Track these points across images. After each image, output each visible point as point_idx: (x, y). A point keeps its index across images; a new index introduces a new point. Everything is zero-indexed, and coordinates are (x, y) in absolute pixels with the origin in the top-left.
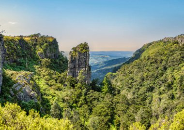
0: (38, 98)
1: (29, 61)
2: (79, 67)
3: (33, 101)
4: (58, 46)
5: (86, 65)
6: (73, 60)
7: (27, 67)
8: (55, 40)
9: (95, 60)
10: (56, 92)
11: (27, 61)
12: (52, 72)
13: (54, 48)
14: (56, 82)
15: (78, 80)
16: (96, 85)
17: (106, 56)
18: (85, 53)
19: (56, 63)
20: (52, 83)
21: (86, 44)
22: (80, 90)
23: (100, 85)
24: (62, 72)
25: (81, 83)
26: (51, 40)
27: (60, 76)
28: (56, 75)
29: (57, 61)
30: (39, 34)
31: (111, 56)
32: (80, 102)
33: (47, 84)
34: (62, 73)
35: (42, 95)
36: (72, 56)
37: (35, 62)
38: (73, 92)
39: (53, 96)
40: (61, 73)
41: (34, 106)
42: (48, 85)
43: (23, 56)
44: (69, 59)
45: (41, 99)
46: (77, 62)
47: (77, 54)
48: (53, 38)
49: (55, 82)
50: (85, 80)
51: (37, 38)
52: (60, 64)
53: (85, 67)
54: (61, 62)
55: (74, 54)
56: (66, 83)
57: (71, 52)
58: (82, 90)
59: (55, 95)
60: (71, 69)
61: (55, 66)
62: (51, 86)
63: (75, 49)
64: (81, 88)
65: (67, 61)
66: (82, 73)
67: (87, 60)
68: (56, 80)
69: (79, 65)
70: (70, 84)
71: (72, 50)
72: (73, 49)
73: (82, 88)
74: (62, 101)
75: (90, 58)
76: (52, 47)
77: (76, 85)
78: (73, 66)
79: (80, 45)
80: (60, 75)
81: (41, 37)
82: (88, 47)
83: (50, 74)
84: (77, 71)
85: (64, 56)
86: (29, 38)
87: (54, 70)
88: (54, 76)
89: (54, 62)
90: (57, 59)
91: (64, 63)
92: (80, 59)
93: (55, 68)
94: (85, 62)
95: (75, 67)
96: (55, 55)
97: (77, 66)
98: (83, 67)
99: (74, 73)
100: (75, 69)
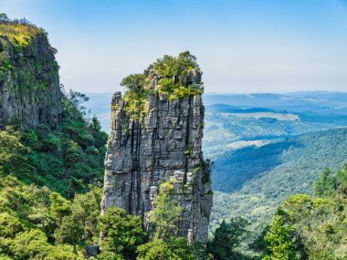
2: (156, 166)
4: (56, 68)
5: (187, 157)
6: (130, 136)
8: (40, 39)
9: (228, 135)
12: (27, 191)
13: (39, 78)
14: (51, 241)
15: (154, 226)
16: (235, 250)
17: (279, 117)
18: (185, 104)
19: (47, 148)
20: (32, 246)
21: (187, 60)
23: (251, 247)
24: (78, 189)
25: (166, 239)
26: (21, 39)
27: (66, 212)
28: (47, 203)
29: (55, 139)
31: (303, 117)
33: (6, 251)
34: (79, 197)
36: (123, 115)
40: (71, 197)
42: (10, 254)
44: (107, 128)
46: (147, 145)
47: (147, 103)
48: (30, 27)
49: (43, 238)
50: (182, 226)
52: (66, 154)
53: (186, 168)
54: (74, 146)
55: (133, 108)
56: (98, 241)
57: (117, 98)
60: (119, 175)
63: (135, 84)
65: (100, 139)
66: (171, 193)
67: (194, 133)
68: (49, 230)
69: (157, 158)
70: (117, 243)
71: (124, 90)
72: (127, 81)
75: (207, 123)
76: (26, 73)
77: (141, 248)
78: (129, 163)
79: (160, 65)
80: (66, 204)
82: (199, 75)
83: (17, 205)
84: (144, 186)
85: (88, 118)
87: (40, 184)
88: (38, 212)
89: (39, 145)
90: (53, 129)
91: (84, 147)
92: (161, 132)
93: (41, 172)
94: (183, 144)
95: (136, 168)
96: (40, 112)
97: (149, 163)
98: (175, 168)
99: (135, 196)
100: (139, 176)
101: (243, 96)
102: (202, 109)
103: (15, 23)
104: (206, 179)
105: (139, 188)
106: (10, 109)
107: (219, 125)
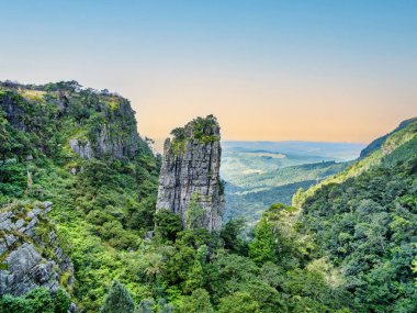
0: (64, 279)
1: (40, 166)
2: (190, 184)
3: (45, 289)
4: (135, 123)
5: (209, 179)
6: (175, 165)
7: (30, 184)
8: (126, 104)
10: (123, 254)
11: (31, 166)
13: (124, 128)
14: (125, 227)
16: (238, 236)
18: (209, 147)
19: (126, 171)
20: (113, 231)
21: (211, 120)
22: (191, 249)
26: (113, 105)
27: (135, 211)
29: (132, 166)
30: (73, 82)
32: (189, 282)
33: (97, 233)
35: (77, 268)
36: (171, 152)
37: (59, 169)
38: (171, 253)
39: (112, 268)
41: (46, 303)
42: (99, 235)
43: (15, 150)
45: (73, 279)
46: (185, 170)
49: (120, 226)
51: (67, 94)
53: (208, 185)
57: (167, 141)
58: (196, 248)
59: (118, 263)
60: (167, 189)
61: (123, 181)
62: (107, 238)
63: (179, 134)
64: (193, 244)
67: (214, 165)
68: (123, 221)
69: (191, 179)
70: (164, 230)
71: (172, 137)
72: (174, 132)
73: (197, 243)
74: (138, 279)
77: (179, 234)
78: (174, 181)
79: (194, 123)
81: (82, 93)
82: (218, 129)
84: (183, 195)
86: (40, 94)
87: (122, 193)
89: (122, 169)
90: (132, 159)
91: (150, 171)
92: (193, 162)
93: (122, 186)
94: (207, 171)
95: (178, 185)
96: (124, 149)
97: (186, 182)
98: (202, 185)
99: (177, 202)
100: (180, 190)
101: (252, 143)
102: (220, 150)
103: (111, 95)
104: (221, 192)
105: (179, 197)
106: (104, 147)
107: (237, 159)
